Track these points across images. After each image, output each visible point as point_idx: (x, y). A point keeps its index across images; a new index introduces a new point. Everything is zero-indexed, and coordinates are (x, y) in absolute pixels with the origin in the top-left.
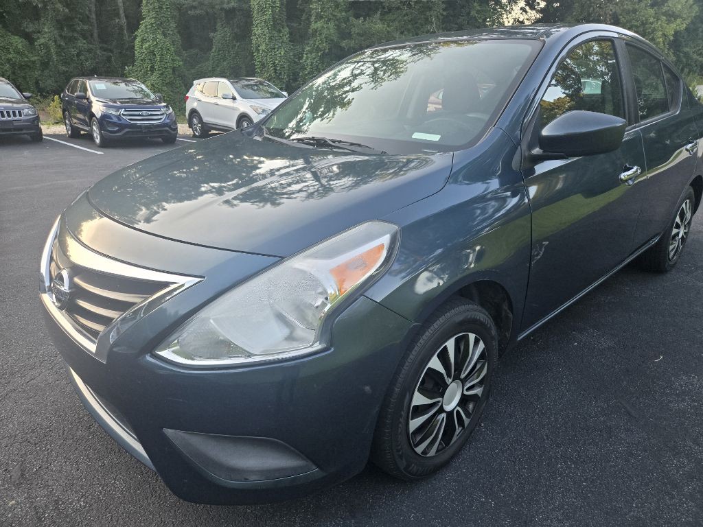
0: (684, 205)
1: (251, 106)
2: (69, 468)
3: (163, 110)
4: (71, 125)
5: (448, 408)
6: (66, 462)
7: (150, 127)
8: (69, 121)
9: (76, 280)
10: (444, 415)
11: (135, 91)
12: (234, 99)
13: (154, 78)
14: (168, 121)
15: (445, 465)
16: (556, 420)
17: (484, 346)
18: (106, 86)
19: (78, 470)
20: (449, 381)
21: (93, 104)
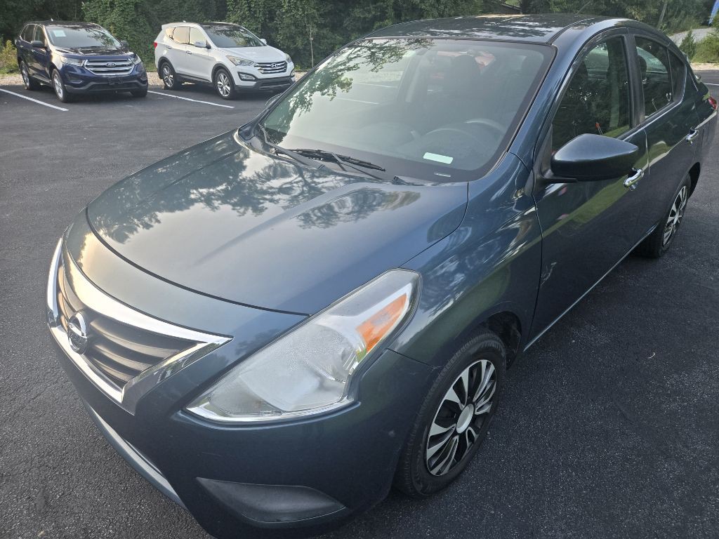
0: (680, 193)
1: (227, 56)
2: (92, 493)
3: (130, 60)
4: (29, 76)
5: (460, 430)
6: (87, 487)
7: (117, 79)
8: (27, 71)
9: (93, 324)
10: (457, 438)
11: (96, 37)
12: (208, 47)
13: (114, 16)
14: (137, 73)
15: (456, 478)
16: (557, 426)
17: (494, 368)
18: (65, 32)
19: (101, 495)
20: (462, 406)
21: (52, 54)
